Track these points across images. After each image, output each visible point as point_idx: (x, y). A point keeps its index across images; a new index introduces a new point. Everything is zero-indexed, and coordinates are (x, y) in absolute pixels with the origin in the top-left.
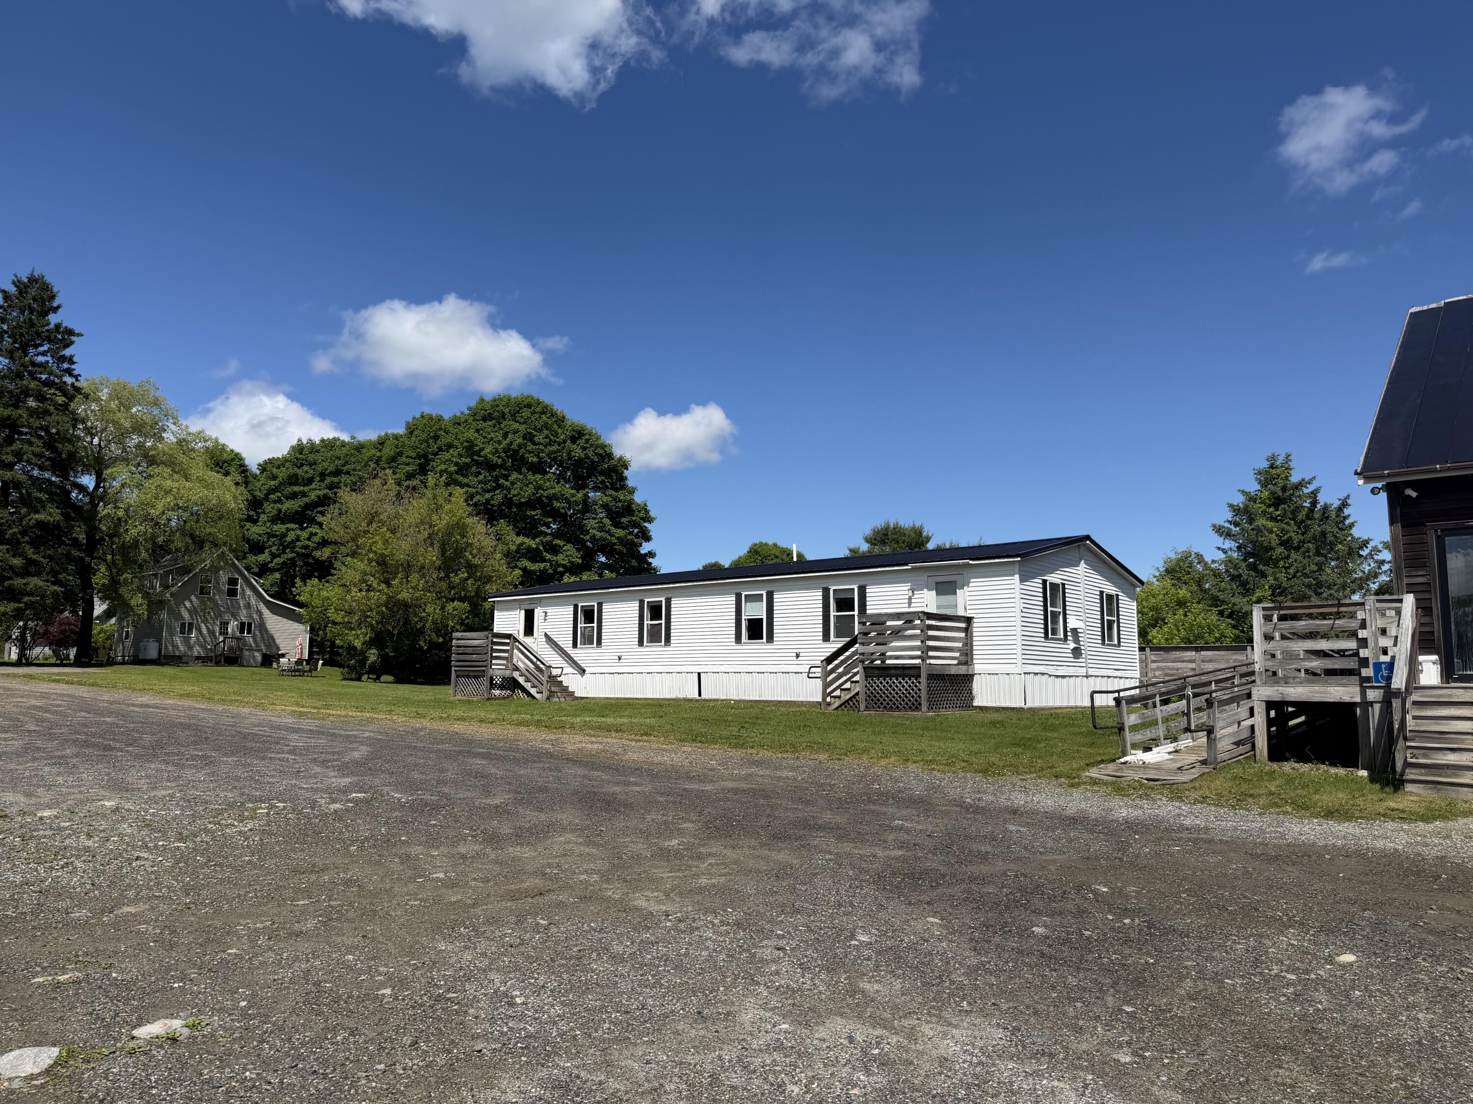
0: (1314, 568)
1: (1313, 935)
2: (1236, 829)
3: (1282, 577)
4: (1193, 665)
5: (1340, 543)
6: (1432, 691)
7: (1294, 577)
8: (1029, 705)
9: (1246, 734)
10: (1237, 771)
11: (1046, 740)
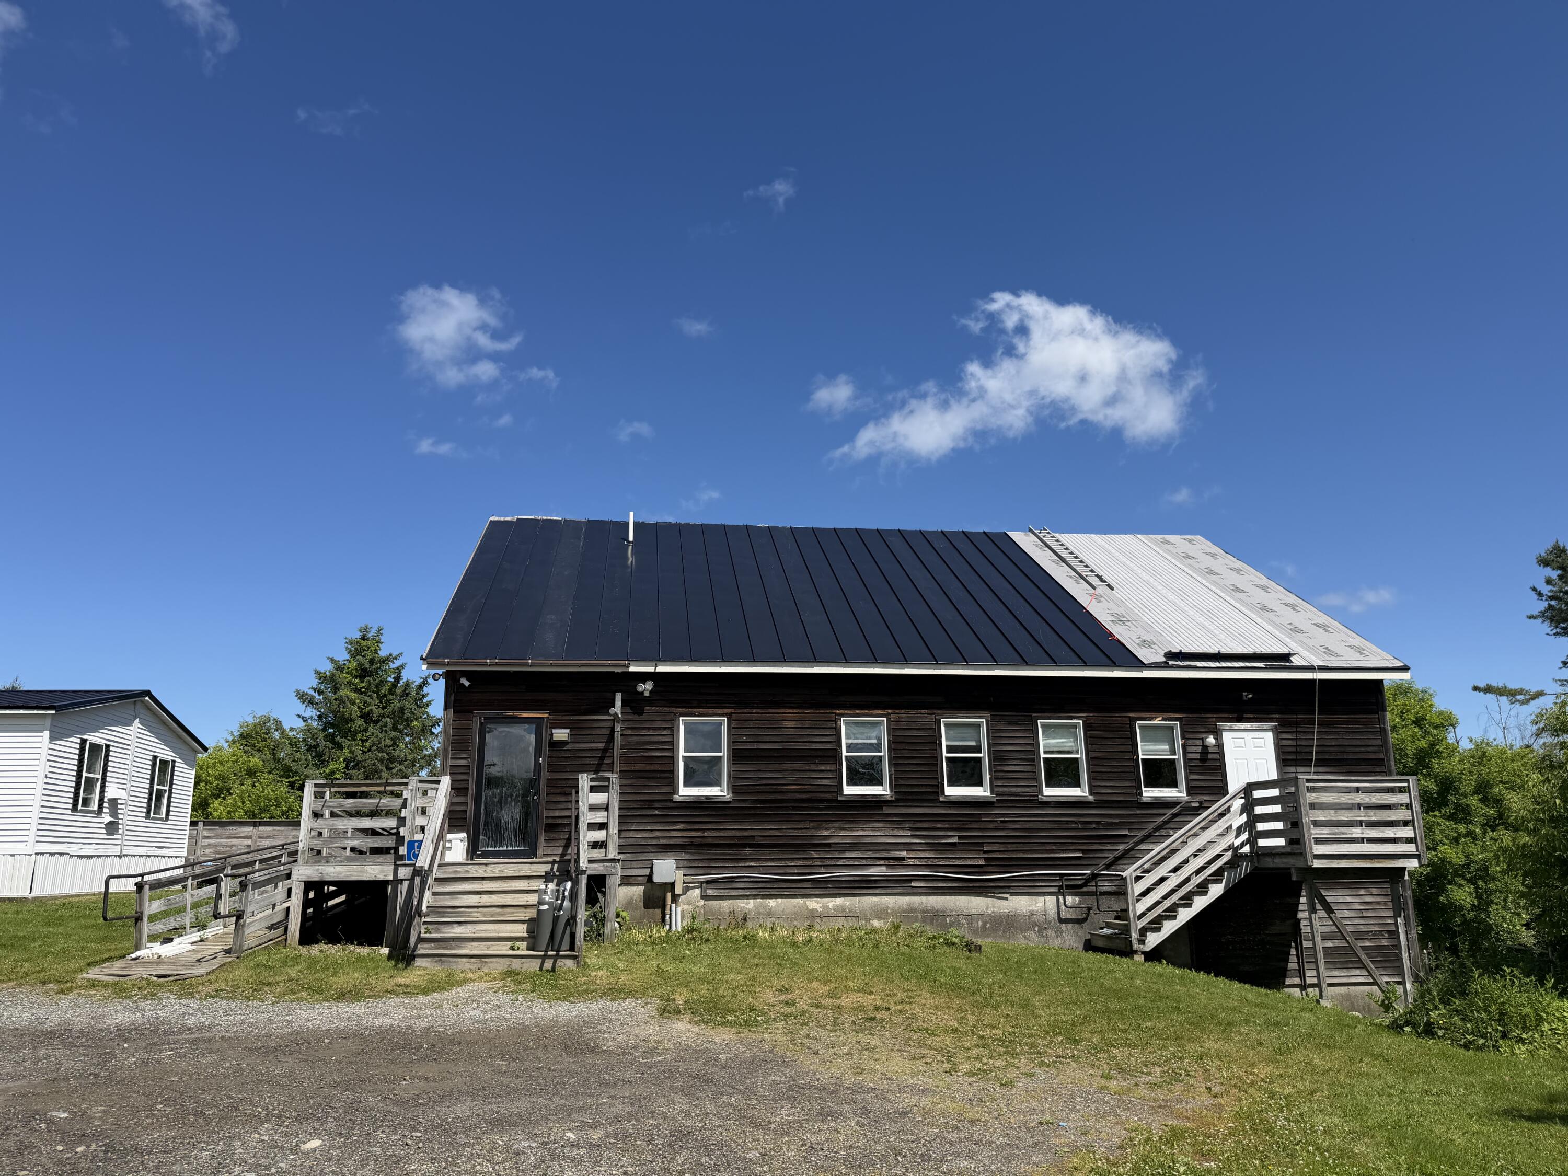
0: (389, 742)
1: (287, 1127)
2: (243, 1022)
3: (358, 751)
4: (248, 842)
5: (416, 720)
6: (452, 867)
7: (369, 750)
8: (34, 894)
9: (279, 917)
10: (262, 958)
11: (46, 936)
